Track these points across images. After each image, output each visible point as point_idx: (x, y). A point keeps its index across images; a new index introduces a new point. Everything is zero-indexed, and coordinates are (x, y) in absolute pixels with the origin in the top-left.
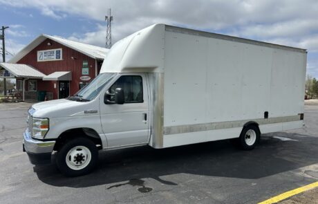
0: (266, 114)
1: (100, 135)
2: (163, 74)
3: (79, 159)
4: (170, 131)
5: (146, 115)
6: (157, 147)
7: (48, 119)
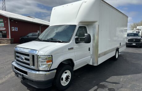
0: (120, 44)
1: (74, 62)
2: (99, 25)
4: (99, 56)
5: (89, 48)
6: (95, 65)
7: (52, 56)
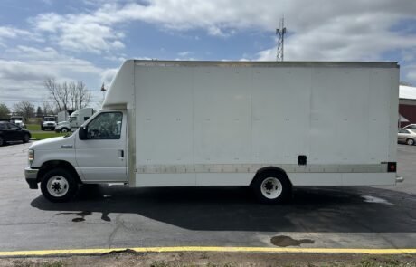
0: (302, 160)
1: (76, 168)
3: (57, 187)
4: (143, 170)
5: (123, 152)
